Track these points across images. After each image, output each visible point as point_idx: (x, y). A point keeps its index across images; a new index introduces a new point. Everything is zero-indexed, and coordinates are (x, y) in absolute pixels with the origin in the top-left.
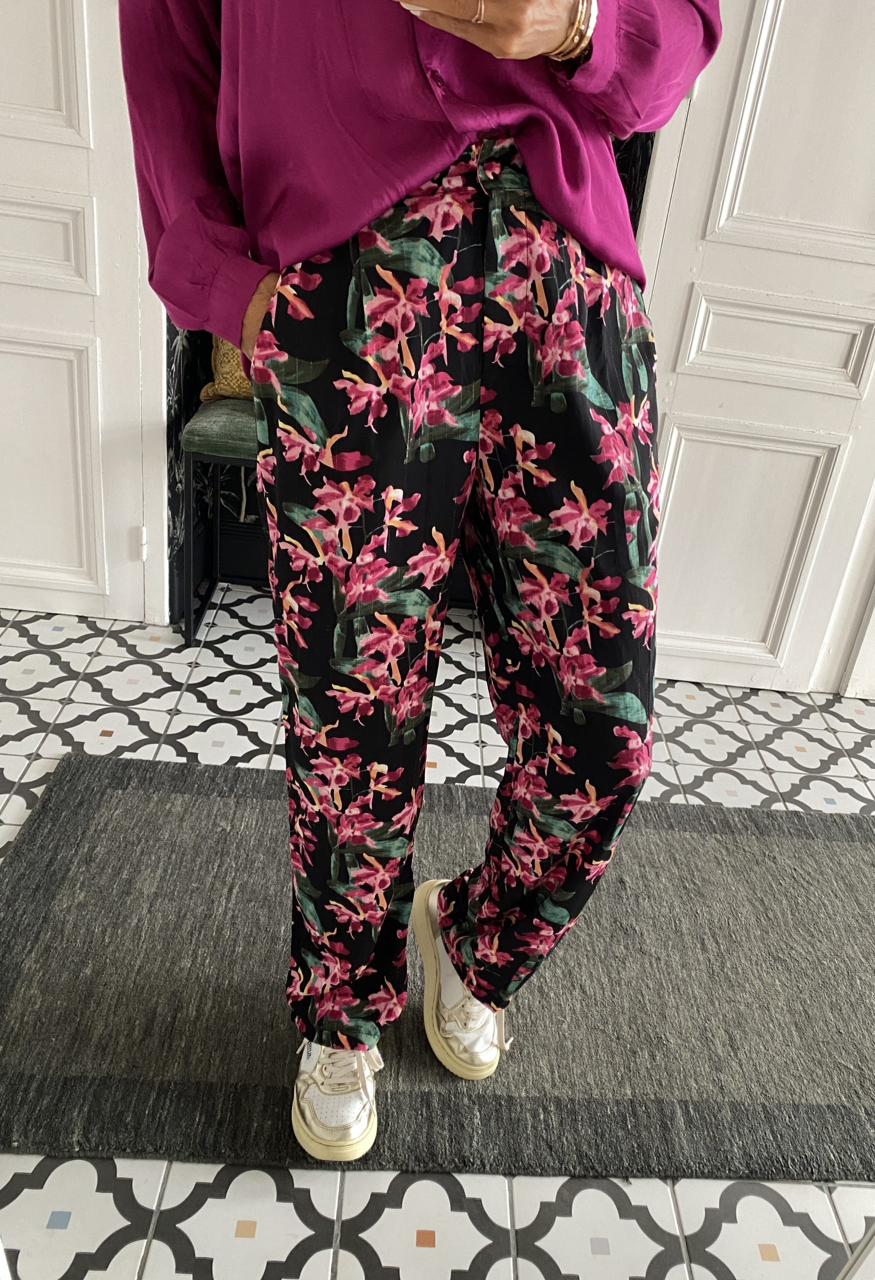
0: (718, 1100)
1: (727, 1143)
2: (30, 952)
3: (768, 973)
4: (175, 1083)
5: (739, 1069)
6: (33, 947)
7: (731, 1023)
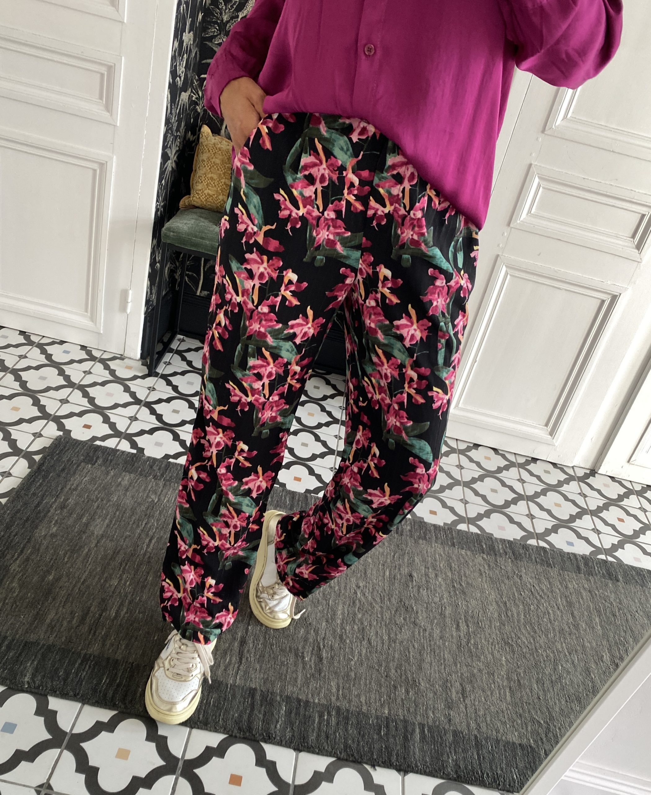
0: (446, 727)
1: (445, 756)
2: (16, 559)
3: (499, 651)
4: (94, 656)
5: (464, 710)
6: (18, 557)
7: (466, 679)
